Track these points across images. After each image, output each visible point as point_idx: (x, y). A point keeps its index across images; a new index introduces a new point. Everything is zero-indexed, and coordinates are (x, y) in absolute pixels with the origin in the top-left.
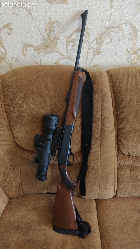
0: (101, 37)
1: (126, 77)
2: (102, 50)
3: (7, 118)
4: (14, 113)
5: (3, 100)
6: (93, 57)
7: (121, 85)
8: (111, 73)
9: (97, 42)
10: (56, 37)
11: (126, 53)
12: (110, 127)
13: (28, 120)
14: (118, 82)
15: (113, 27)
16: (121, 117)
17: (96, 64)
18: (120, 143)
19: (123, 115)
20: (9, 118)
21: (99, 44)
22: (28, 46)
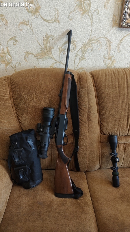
0: (85, 47)
1: (104, 76)
2: (85, 56)
4: (20, 104)
5: (12, 95)
6: (79, 62)
7: (101, 82)
8: (93, 73)
9: (82, 51)
10: (51, 47)
11: (104, 59)
12: (94, 114)
13: (32, 110)
14: (99, 80)
15: (94, 40)
16: (102, 105)
17: (81, 67)
18: (102, 126)
19: (103, 104)
20: (16, 109)
21: (84, 52)
22: (29, 53)
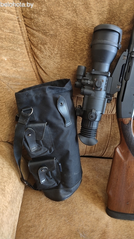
3: (25, 28)
4: (39, 16)
